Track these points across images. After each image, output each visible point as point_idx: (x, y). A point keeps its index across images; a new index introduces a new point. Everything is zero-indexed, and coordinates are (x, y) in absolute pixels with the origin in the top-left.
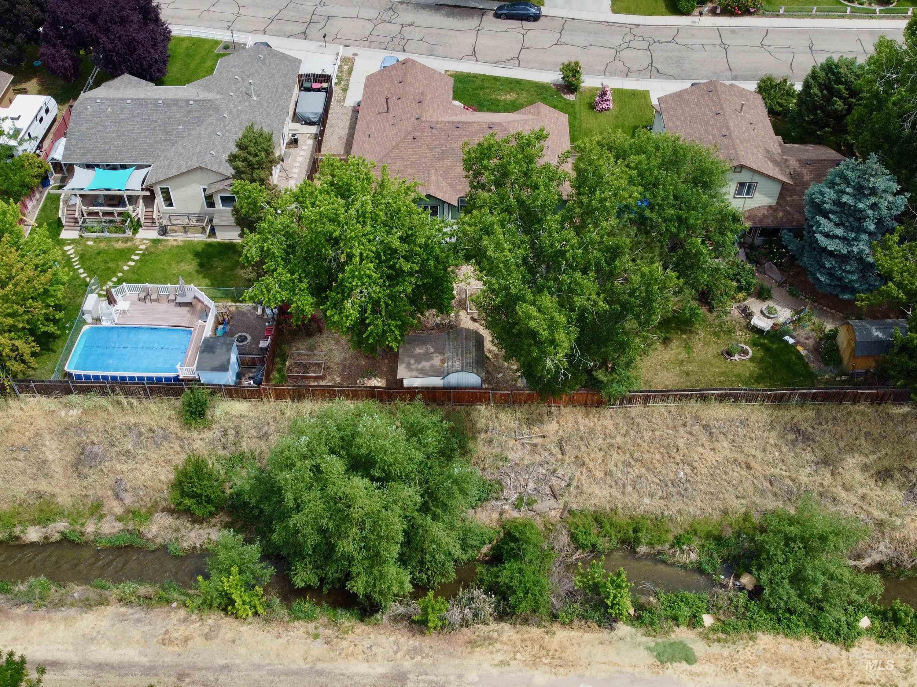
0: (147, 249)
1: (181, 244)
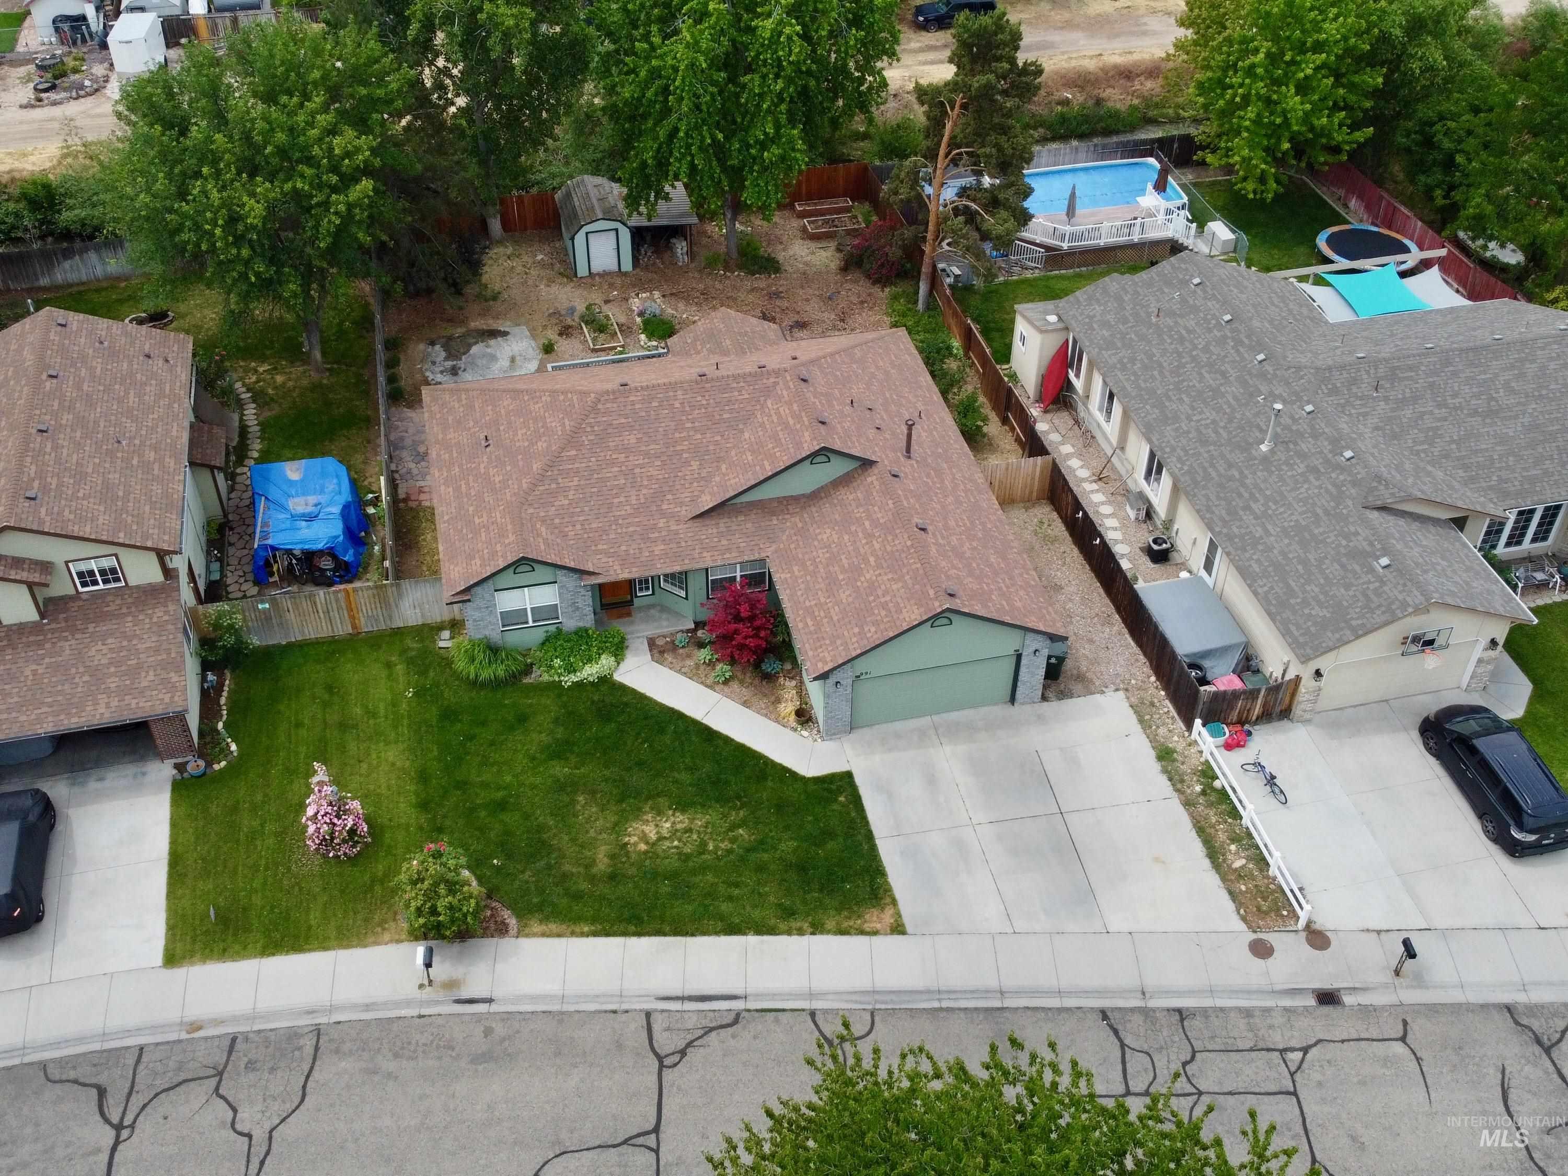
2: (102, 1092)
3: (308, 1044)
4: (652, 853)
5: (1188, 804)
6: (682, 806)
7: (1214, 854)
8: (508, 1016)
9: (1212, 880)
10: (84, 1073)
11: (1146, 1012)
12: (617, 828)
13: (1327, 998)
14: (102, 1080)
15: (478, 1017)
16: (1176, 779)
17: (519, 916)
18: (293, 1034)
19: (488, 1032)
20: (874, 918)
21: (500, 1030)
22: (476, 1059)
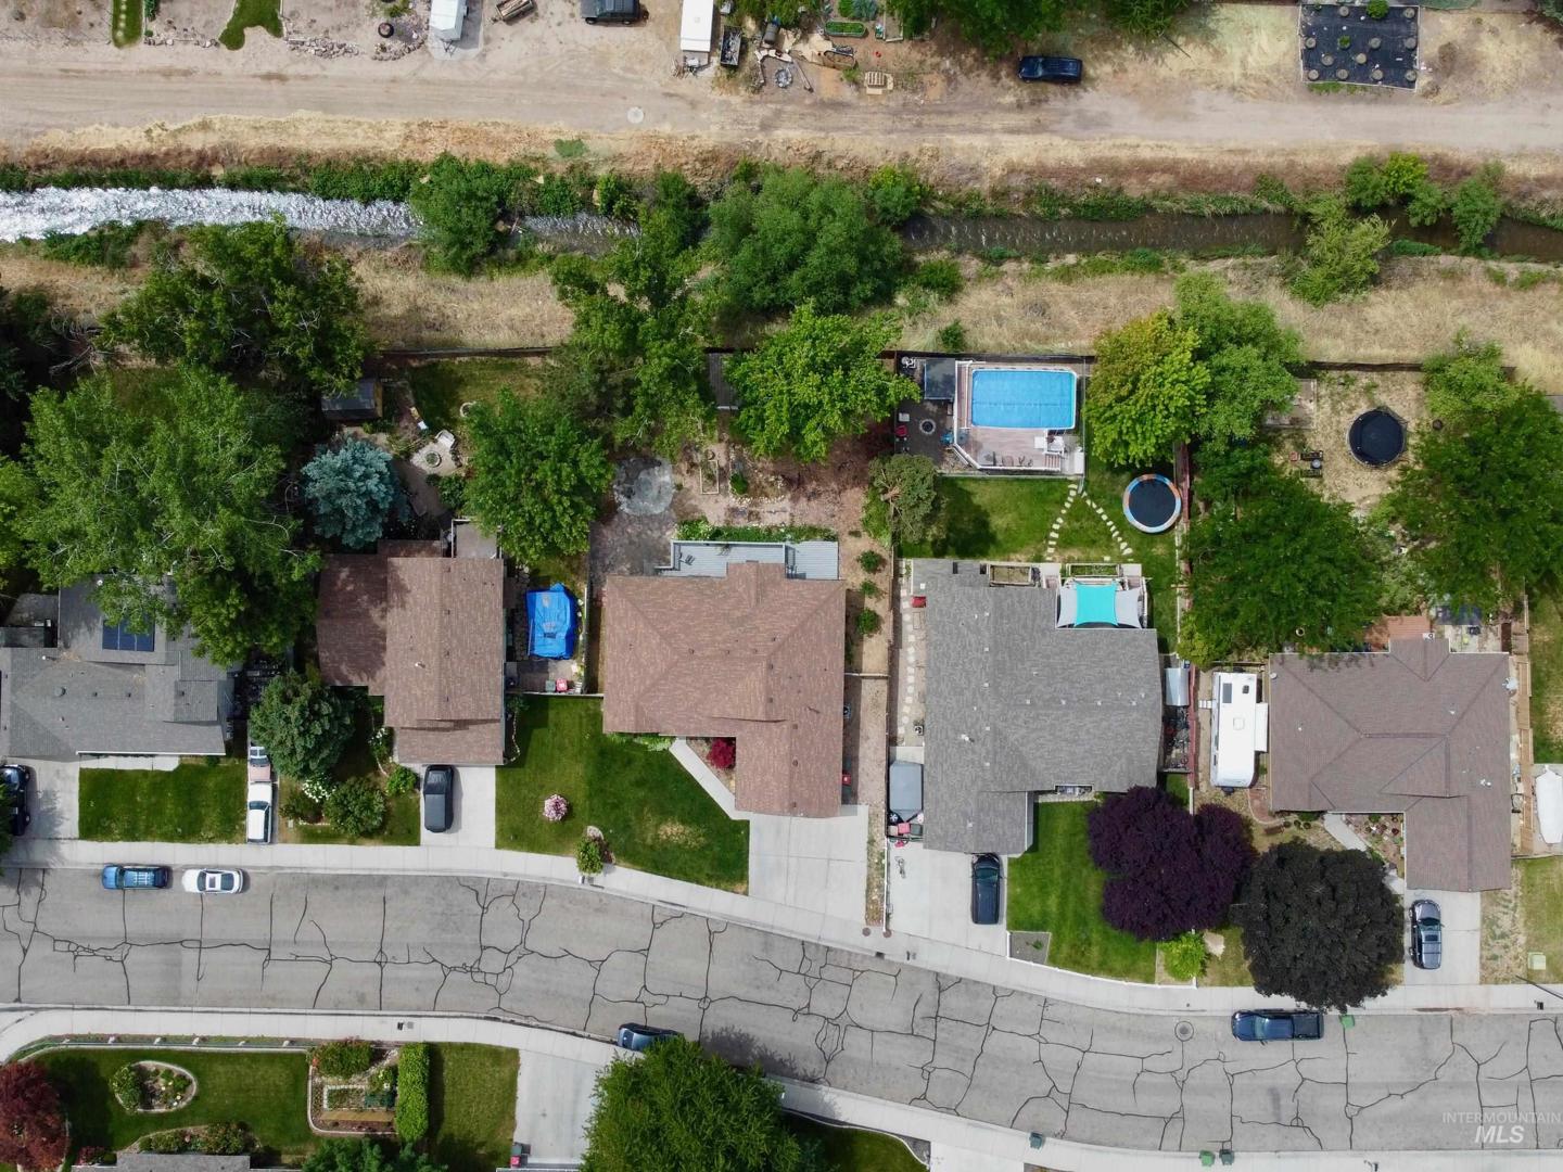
0: (1046, 549)
1: (1012, 556)
2: (477, 894)
3: (542, 889)
4: (668, 840)
5: (869, 866)
6: (683, 822)
7: (869, 890)
8: (607, 896)
9: (864, 900)
10: (470, 884)
11: (817, 945)
12: (657, 826)
13: (880, 955)
14: (477, 888)
15: (598, 894)
16: (870, 853)
17: (617, 855)
18: (537, 886)
19: (601, 900)
20: (740, 887)
21: (605, 901)
22: (597, 910)
